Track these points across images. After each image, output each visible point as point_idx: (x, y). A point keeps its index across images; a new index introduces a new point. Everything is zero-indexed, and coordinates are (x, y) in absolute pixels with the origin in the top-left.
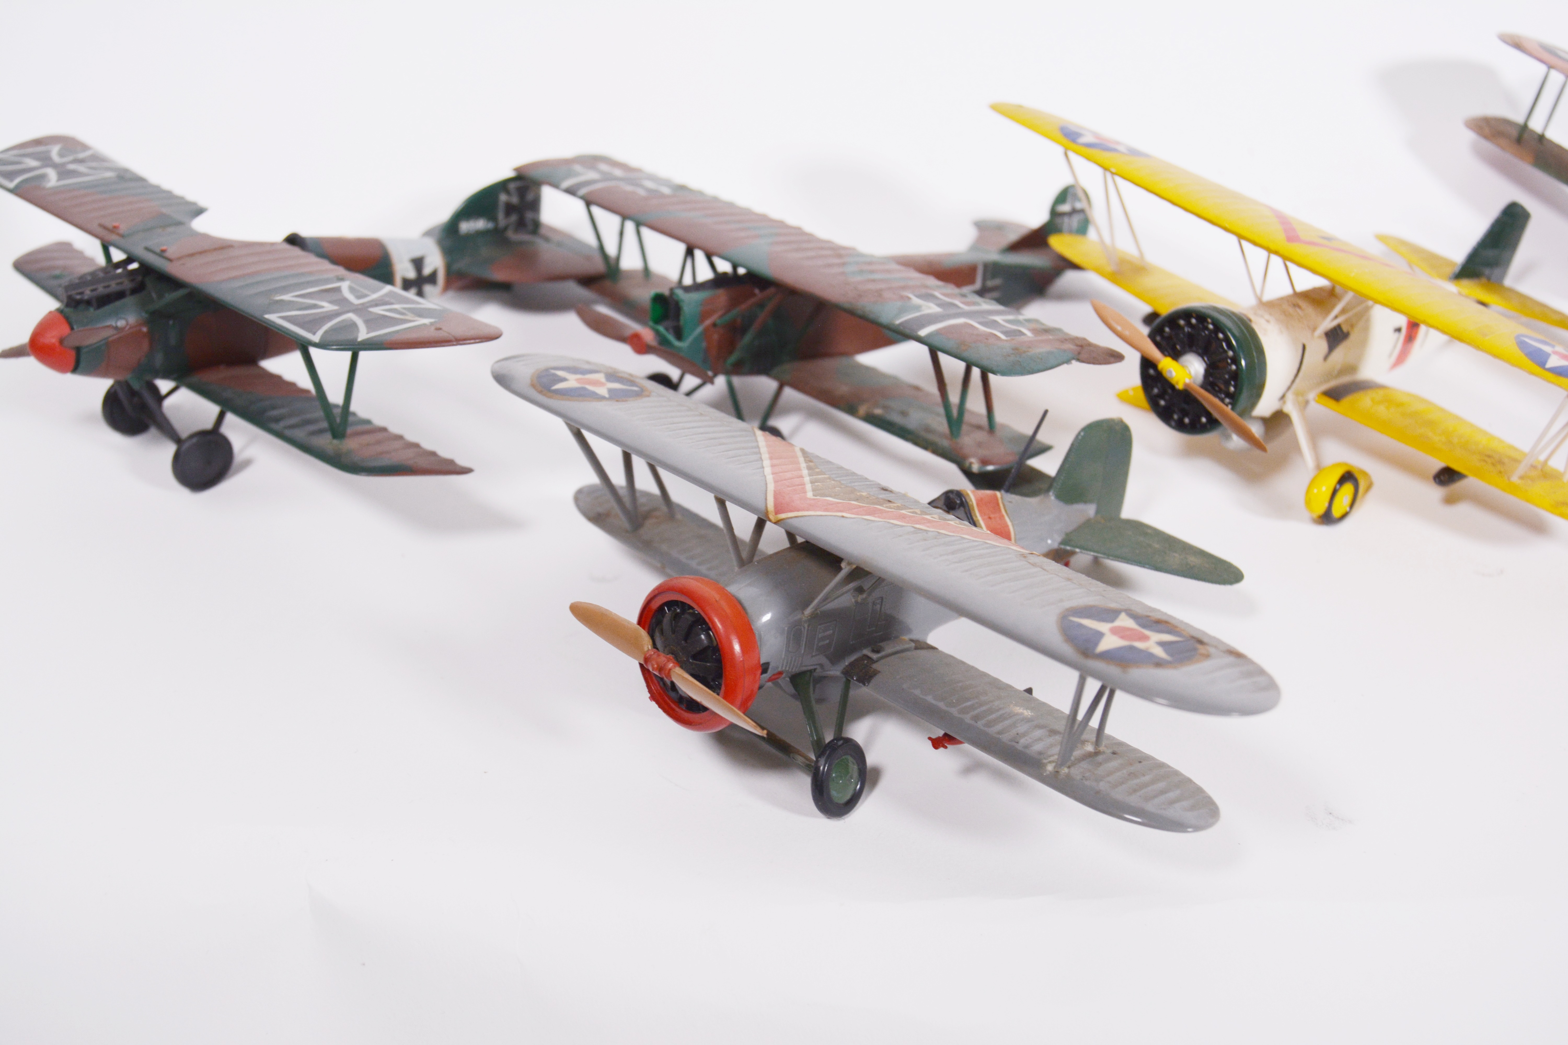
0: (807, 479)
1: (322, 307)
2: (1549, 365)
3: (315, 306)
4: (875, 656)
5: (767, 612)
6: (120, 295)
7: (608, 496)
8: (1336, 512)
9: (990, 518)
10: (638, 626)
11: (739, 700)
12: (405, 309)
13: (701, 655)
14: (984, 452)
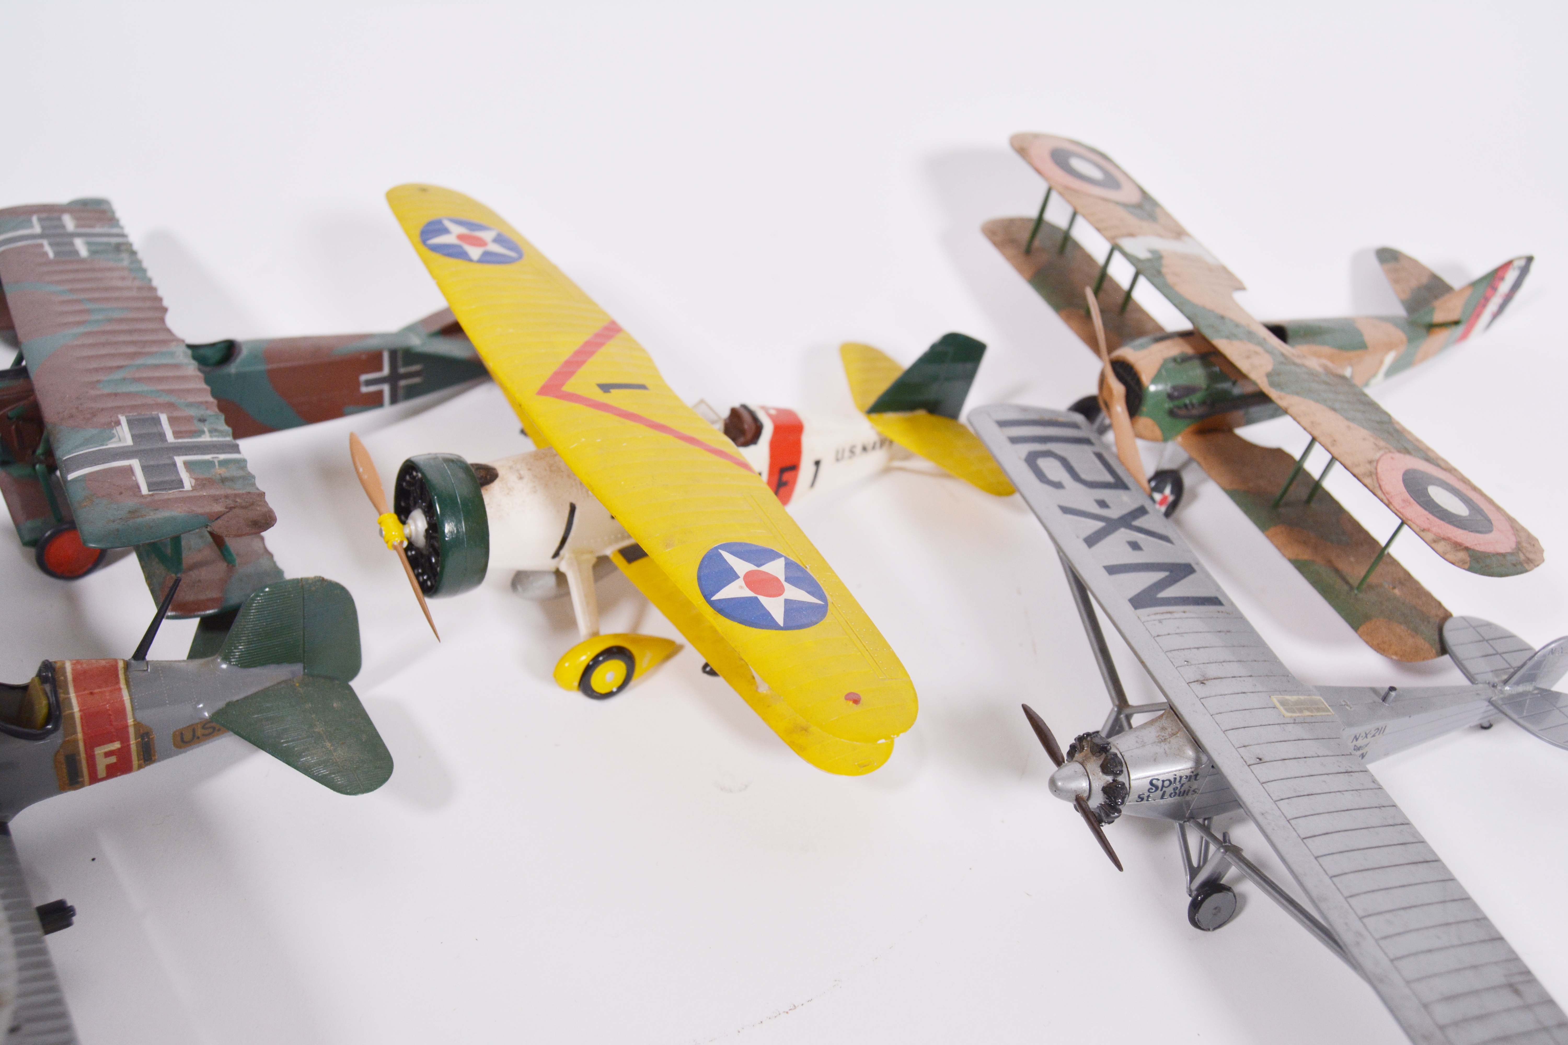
9: (91, 694)
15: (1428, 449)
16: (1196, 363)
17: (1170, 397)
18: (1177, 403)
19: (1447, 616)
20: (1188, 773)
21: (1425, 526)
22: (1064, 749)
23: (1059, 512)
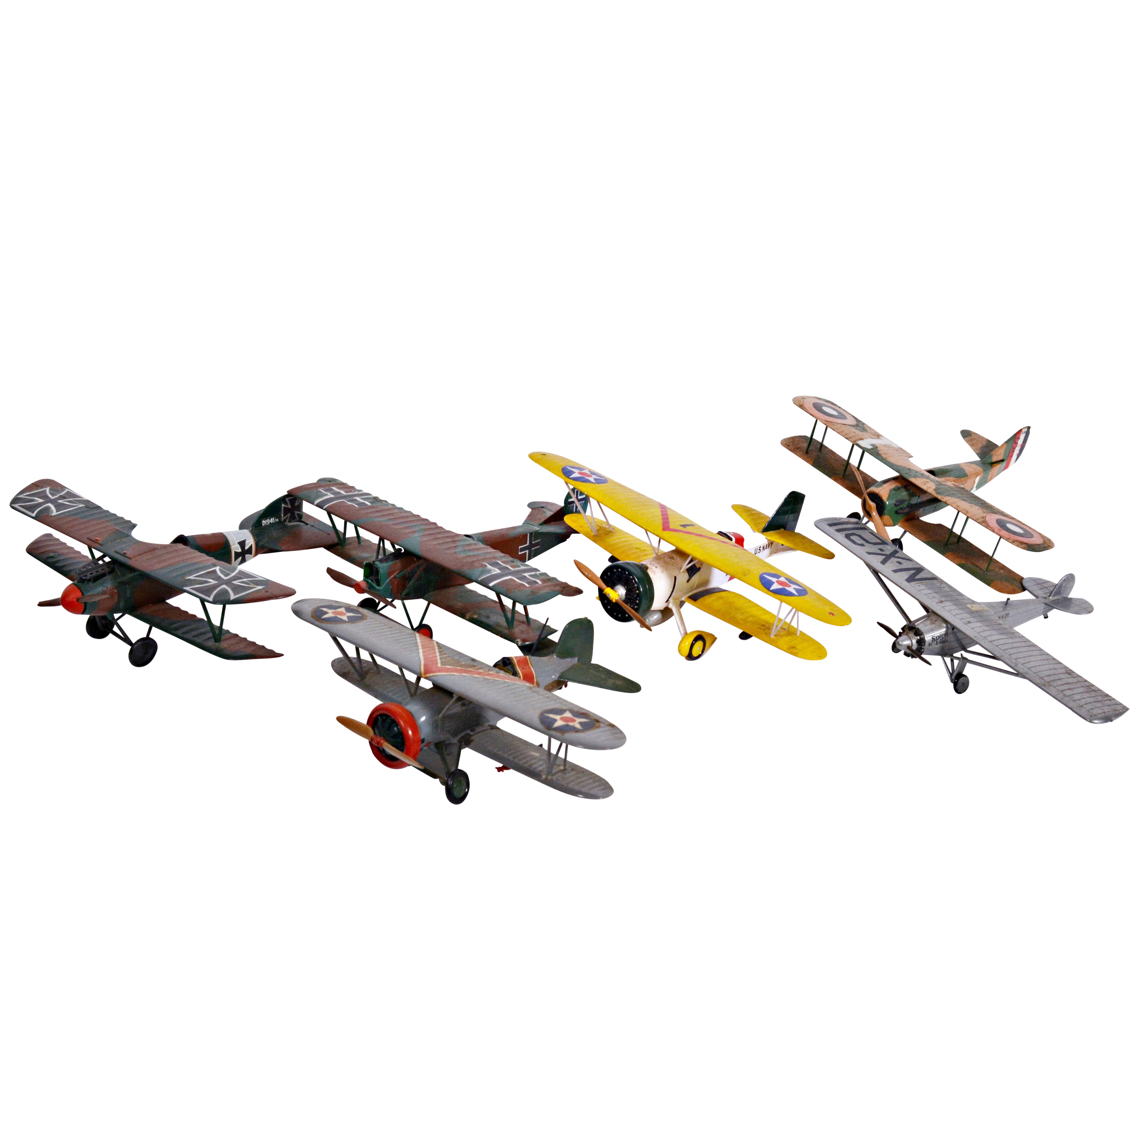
0: (438, 658)
1: (210, 582)
2: (772, 588)
3: (206, 582)
4: (472, 733)
5: (423, 716)
6: (103, 575)
7: (348, 664)
8: (695, 653)
9: (523, 668)
10: (368, 726)
11: (412, 755)
12: (248, 581)
13: (395, 736)
14: (524, 636)
15: (1003, 512)
16: (903, 490)
17: (895, 505)
18: (898, 507)
19: (1022, 578)
20: (944, 633)
21: (1008, 537)
22: (898, 634)
23: (867, 554)
